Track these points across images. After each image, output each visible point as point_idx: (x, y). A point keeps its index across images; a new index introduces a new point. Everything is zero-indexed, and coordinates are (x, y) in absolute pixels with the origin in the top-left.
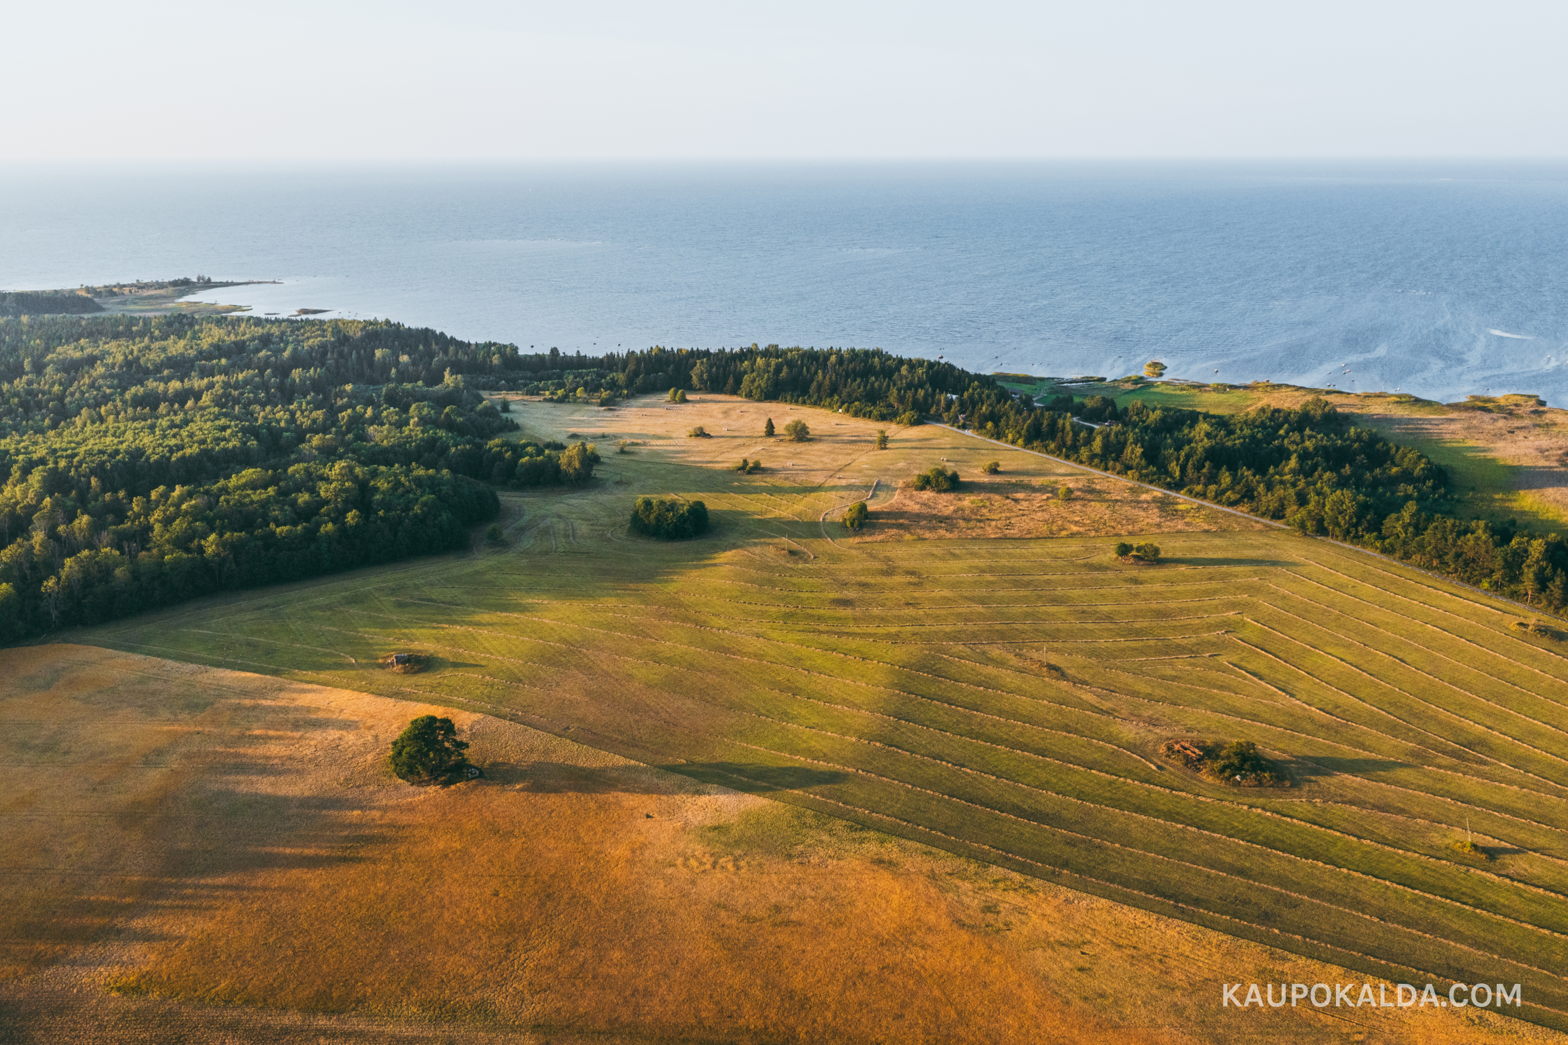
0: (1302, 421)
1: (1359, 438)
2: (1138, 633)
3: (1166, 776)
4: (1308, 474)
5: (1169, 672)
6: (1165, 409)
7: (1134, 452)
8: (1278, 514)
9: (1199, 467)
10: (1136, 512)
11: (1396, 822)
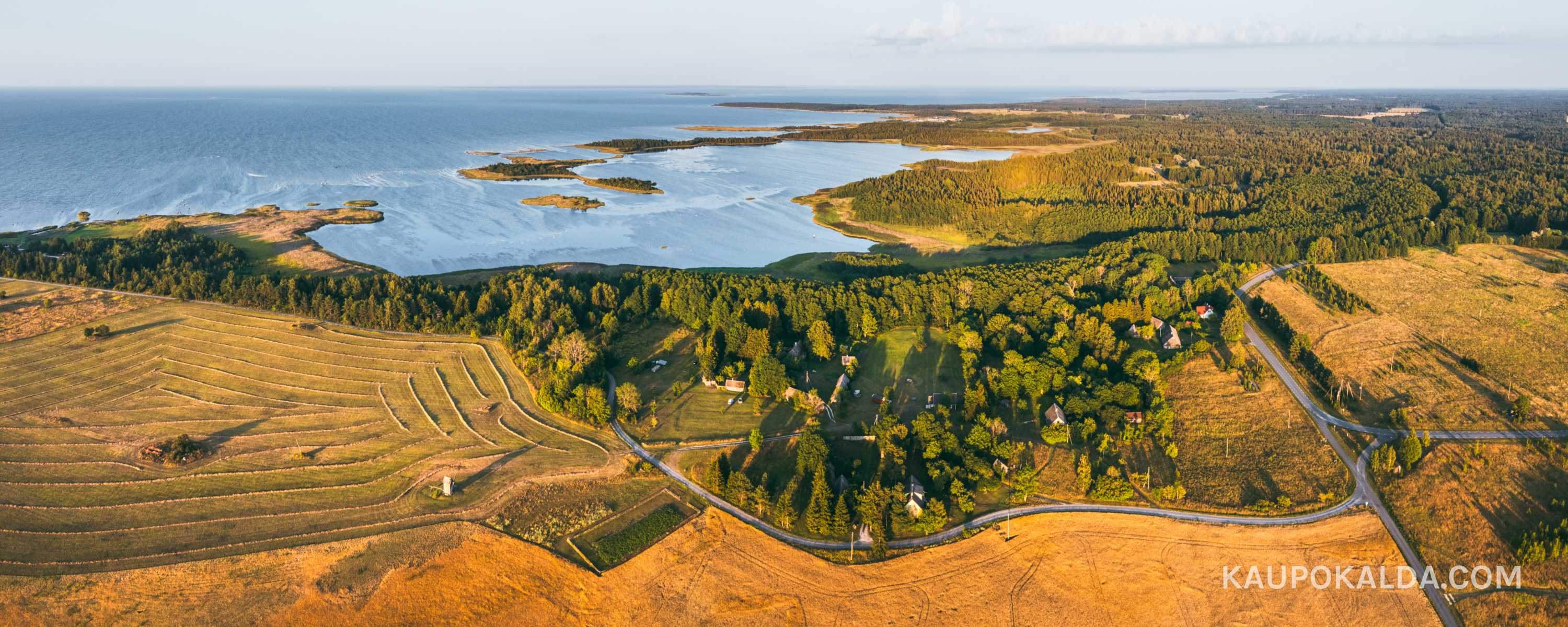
0: (169, 235)
1: (198, 241)
2: (108, 384)
3: (146, 472)
4: (178, 265)
5: (132, 404)
6: (94, 240)
7: (82, 269)
8: (167, 292)
9: (120, 272)
10: (91, 306)
11: (266, 455)
